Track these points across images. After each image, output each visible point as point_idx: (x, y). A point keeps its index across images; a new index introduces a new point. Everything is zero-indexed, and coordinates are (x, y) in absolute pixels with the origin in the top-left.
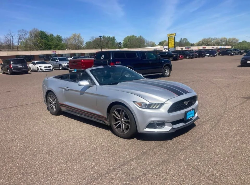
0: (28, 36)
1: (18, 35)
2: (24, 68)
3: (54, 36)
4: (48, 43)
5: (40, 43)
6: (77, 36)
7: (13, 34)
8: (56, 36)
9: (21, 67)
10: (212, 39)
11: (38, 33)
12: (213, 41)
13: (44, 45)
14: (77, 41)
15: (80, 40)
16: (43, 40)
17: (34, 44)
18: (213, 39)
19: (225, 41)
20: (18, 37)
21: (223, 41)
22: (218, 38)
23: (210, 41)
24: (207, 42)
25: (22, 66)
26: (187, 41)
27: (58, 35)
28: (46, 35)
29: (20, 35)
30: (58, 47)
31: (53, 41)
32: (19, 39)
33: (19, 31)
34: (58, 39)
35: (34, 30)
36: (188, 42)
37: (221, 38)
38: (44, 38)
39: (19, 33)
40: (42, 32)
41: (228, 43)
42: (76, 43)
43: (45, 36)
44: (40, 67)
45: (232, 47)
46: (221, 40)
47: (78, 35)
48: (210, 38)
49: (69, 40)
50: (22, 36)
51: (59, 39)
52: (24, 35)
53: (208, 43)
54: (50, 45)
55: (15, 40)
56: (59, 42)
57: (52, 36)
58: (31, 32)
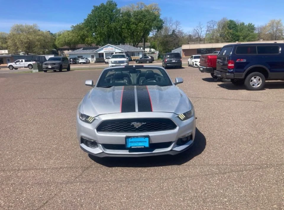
0: (216, 27)
1: (207, 27)
2: (177, 63)
3: (245, 25)
4: (237, 33)
5: (227, 34)
6: (276, 23)
7: (202, 27)
8: (248, 24)
9: (174, 61)
11: (227, 23)
13: (230, 37)
14: (275, 29)
15: (280, 27)
16: (231, 31)
17: (220, 35)
20: (206, 28)
25: (176, 60)
27: (250, 23)
28: (235, 25)
29: (208, 27)
30: (248, 38)
31: (242, 32)
32: (207, 31)
33: (208, 22)
34: (249, 28)
35: (223, 20)
38: (233, 27)
39: (208, 24)
40: (231, 21)
42: (273, 32)
43: (233, 26)
44: (195, 62)
47: (278, 21)
49: (264, 28)
50: (210, 28)
51: (251, 28)
52: (212, 26)
54: (238, 36)
55: (203, 32)
56: (250, 32)
57: (243, 25)
58: (219, 23)
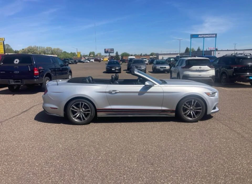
10: (37, 47)
12: (38, 50)
18: (39, 47)
19: (51, 50)
21: (49, 50)
22: (44, 48)
23: (36, 49)
24: (33, 50)
26: (9, 48)
36: (11, 48)
37: (46, 48)
41: (53, 52)
45: (58, 56)
46: (47, 50)
48: (35, 46)
53: (35, 51)
